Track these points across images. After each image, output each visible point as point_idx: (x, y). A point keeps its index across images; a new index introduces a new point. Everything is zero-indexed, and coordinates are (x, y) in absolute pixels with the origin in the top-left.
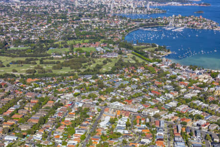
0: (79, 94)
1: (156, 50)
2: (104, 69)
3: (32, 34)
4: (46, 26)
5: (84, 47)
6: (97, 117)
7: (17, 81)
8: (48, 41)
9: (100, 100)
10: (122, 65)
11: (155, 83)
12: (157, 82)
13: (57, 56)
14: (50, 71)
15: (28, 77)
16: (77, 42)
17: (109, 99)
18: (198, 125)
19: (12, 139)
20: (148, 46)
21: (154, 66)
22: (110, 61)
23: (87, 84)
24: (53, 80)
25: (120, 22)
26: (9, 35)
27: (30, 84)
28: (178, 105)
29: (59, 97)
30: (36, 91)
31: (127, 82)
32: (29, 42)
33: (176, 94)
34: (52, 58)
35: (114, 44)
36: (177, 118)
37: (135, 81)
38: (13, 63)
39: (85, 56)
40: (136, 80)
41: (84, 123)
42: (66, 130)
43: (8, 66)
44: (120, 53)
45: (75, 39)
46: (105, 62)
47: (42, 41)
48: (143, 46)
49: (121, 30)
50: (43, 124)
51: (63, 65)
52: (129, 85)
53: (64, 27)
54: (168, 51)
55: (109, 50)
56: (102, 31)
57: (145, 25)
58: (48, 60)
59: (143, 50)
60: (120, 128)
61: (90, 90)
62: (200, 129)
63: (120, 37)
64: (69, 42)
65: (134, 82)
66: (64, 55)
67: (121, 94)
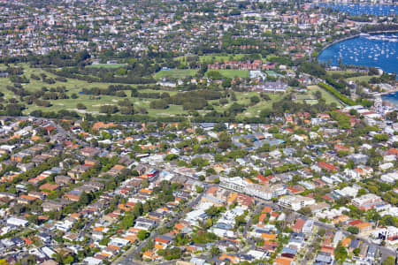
0: (175, 157)
1: (374, 81)
2: (247, 114)
3: (140, 40)
4: (170, 26)
5: (228, 68)
6: (190, 201)
7: (76, 125)
8: (163, 55)
9: (211, 172)
10: (285, 108)
11: (336, 147)
12: (339, 146)
13: (167, 84)
14: (143, 111)
15: (100, 119)
16: (219, 58)
17: (228, 170)
18: (381, 236)
19: (19, 224)
20: (360, 71)
21: (352, 113)
22: (267, 99)
23: (200, 139)
24: (140, 127)
25: (322, 20)
26: (95, 40)
27: (96, 133)
28: (360, 194)
29: (138, 159)
30: (102, 146)
31: (280, 142)
32: (128, 55)
33: (368, 172)
34: (158, 88)
35: (291, 65)
36: (346, 219)
37: (297, 141)
38: (85, 92)
40: (300, 138)
41: (160, 211)
42: (121, 218)
43: (75, 96)
44: (294, 84)
46: (255, 101)
47: (151, 55)
48: (350, 71)
49: (318, 37)
50: (87, 204)
51: (171, 101)
52: (281, 147)
53: (203, 29)
55: (275, 75)
56: (277, 38)
57: (374, 28)
58: (149, 91)
59: (346, 80)
60: (222, 226)
61: (201, 151)
62: (383, 244)
63: (309, 51)
64: (203, 59)
65: (293, 144)
66: (180, 83)
67: (257, 163)
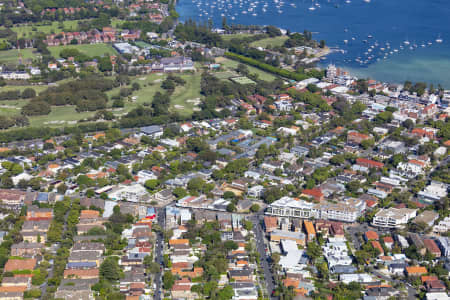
1: (289, 44)
2: (179, 107)
5: (74, 42)
6: (253, 244)
13: (13, 76)
16: (44, 29)
17: (255, 190)
21: (311, 89)
22: (181, 82)
23: (161, 152)
24: (50, 146)
31: (272, 140)
33: (426, 162)
35: (159, 31)
39: (97, 71)
41: (235, 266)
45: (34, 19)
50: (115, 280)
52: (280, 146)
54: (321, 47)
55: (155, 48)
59: (253, 45)
65: (289, 139)
66: (35, 71)
67: (278, 173)
